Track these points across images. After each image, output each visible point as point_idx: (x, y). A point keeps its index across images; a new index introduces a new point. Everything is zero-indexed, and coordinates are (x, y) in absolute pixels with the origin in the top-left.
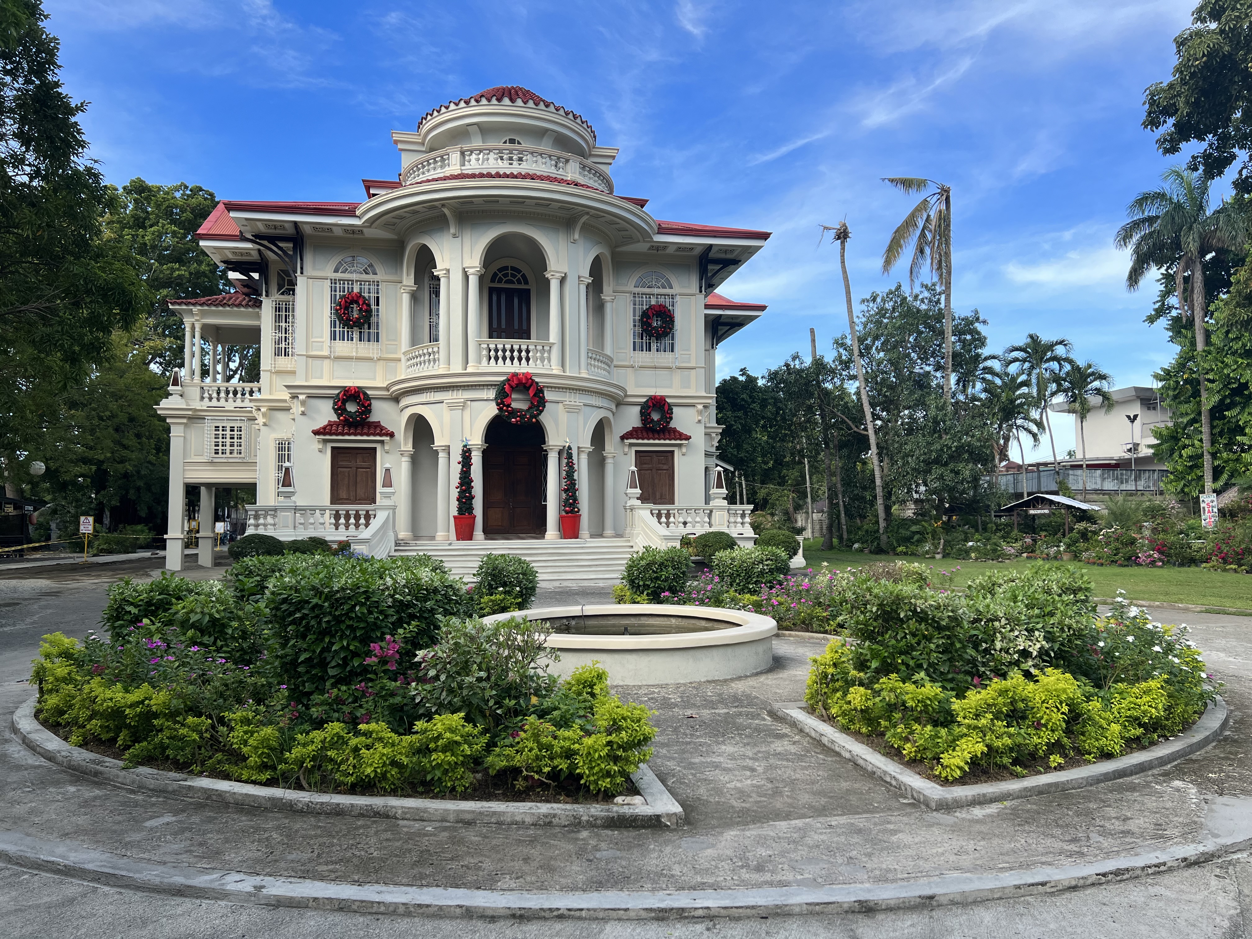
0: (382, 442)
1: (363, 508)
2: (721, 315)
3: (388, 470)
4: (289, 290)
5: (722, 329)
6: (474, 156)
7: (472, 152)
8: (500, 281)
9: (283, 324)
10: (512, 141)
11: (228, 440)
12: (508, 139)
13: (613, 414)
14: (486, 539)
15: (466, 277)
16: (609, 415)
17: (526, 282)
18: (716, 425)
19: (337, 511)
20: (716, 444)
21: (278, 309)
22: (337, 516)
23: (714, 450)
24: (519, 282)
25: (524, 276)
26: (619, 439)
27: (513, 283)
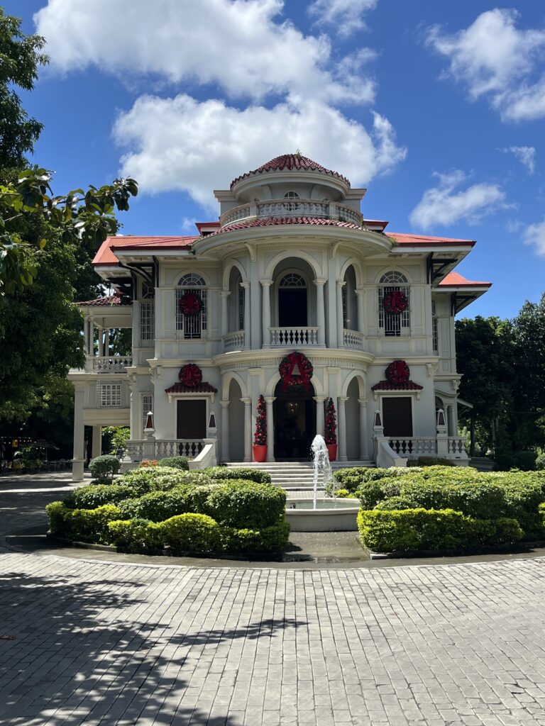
0: (209, 396)
1: (196, 441)
2: (456, 292)
3: (212, 416)
4: (150, 295)
5: (459, 302)
6: (265, 208)
7: (264, 205)
8: (286, 284)
9: (146, 318)
10: (291, 194)
11: (111, 395)
12: (288, 192)
13: (365, 373)
14: (276, 461)
15: (261, 287)
16: (362, 374)
17: (304, 284)
18: (457, 374)
19: (181, 444)
20: (457, 388)
21: (143, 307)
22: (181, 447)
23: (455, 392)
24: (299, 284)
25: (302, 280)
26: (370, 390)
27: (295, 285)
